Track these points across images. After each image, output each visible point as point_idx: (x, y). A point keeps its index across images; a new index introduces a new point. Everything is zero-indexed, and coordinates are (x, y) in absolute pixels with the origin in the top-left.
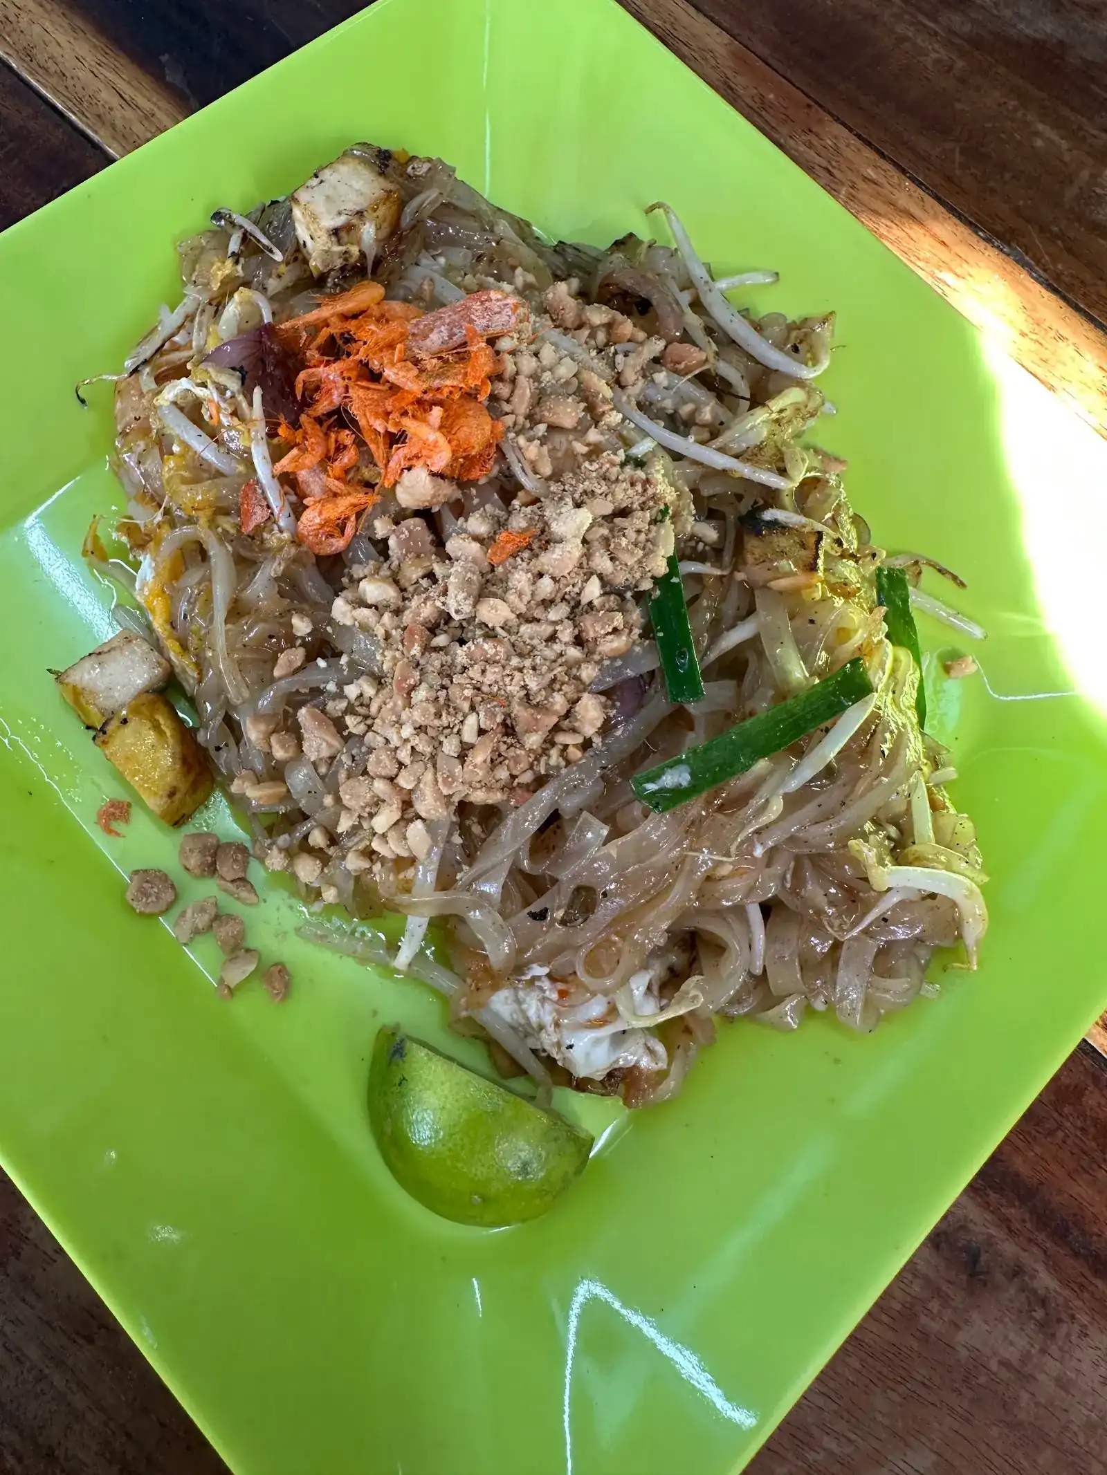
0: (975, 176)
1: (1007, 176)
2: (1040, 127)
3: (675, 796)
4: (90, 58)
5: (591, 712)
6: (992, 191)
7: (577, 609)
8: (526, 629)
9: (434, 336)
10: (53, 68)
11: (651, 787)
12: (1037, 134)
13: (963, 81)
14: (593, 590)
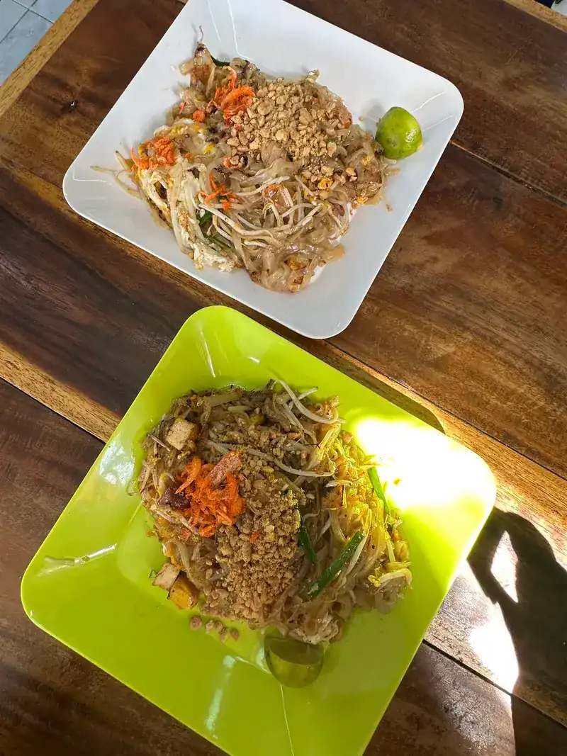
0: (385, 356)
1: (397, 352)
2: (406, 326)
3: (317, 593)
4: (90, 408)
5: (289, 575)
6: (392, 360)
7: (278, 548)
8: (266, 557)
9: (219, 476)
10: (80, 416)
11: (309, 593)
12: (405, 330)
13: (377, 315)
14: (281, 542)
